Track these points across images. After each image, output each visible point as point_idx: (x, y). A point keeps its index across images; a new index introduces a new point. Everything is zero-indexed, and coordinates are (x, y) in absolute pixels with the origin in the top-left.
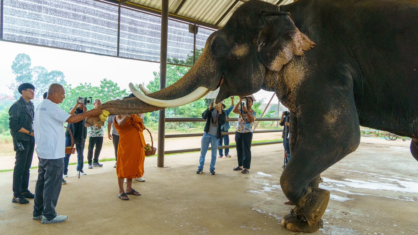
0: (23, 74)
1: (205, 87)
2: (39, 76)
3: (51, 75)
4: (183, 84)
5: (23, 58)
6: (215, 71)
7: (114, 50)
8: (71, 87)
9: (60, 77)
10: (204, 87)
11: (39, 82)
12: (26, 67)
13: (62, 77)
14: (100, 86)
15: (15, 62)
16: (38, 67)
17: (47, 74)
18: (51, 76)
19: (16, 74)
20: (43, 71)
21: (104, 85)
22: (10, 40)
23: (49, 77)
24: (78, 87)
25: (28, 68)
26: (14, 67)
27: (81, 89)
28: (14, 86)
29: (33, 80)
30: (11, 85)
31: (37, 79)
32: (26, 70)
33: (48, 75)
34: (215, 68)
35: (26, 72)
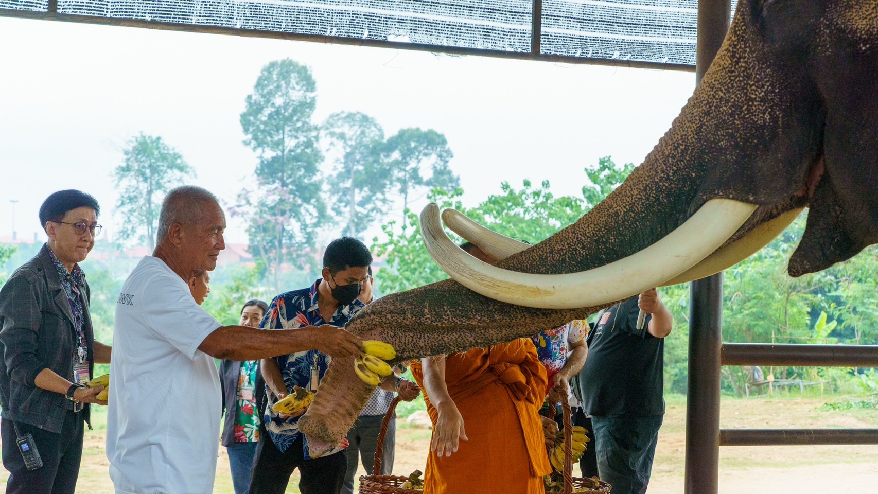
0: (283, 151)
1: (733, 199)
2: (347, 156)
3: (396, 148)
4: (645, 190)
5: (284, 78)
6: (778, 117)
7: (518, 27)
8: (459, 203)
9: (434, 158)
10: (728, 198)
11: (348, 184)
12: (295, 119)
13: (440, 156)
14: (584, 192)
15: (256, 97)
16: (348, 116)
17: (380, 143)
18: (396, 155)
19: (259, 150)
20: (367, 131)
21: (602, 187)
22: (85, 13)
23: (386, 160)
24: (494, 201)
25: (304, 123)
26: (252, 118)
27: (503, 209)
28: (248, 203)
29: (326, 175)
30: (236, 197)
31: (340, 168)
32: (297, 132)
33: (383, 150)
34: (776, 105)
35: (297, 141)
